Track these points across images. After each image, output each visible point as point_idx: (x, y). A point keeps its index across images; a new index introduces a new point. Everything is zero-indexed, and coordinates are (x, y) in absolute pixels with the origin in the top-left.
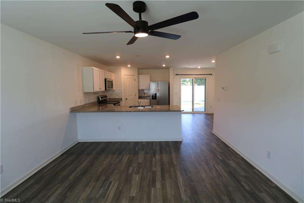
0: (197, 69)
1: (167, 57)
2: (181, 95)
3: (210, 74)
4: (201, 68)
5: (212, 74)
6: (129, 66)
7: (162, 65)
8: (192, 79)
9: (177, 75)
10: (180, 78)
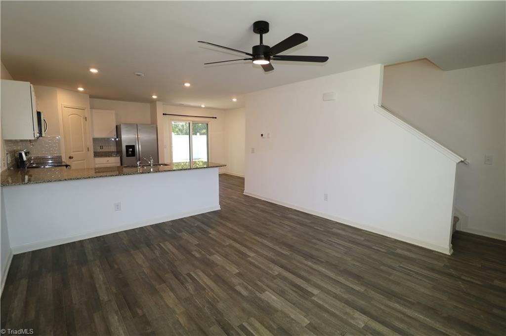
0: (200, 107)
1: (187, 85)
2: (173, 148)
3: (213, 118)
4: (206, 108)
5: (216, 118)
6: (81, 89)
7: (152, 96)
8: (188, 123)
9: (166, 114)
10: (171, 120)
